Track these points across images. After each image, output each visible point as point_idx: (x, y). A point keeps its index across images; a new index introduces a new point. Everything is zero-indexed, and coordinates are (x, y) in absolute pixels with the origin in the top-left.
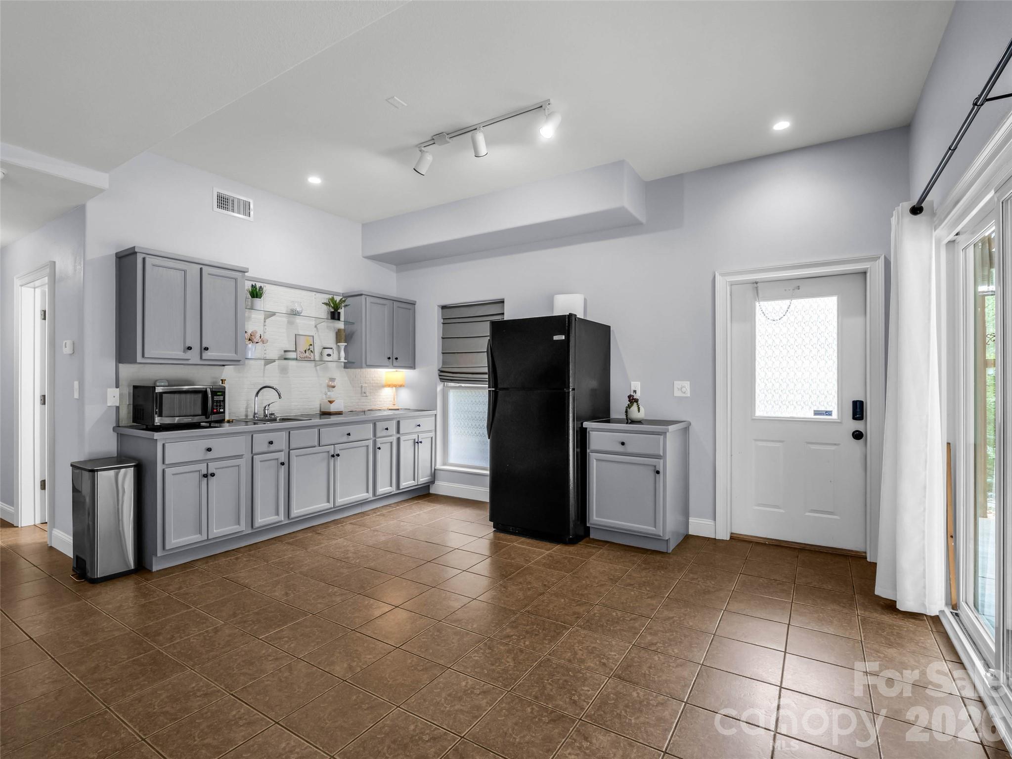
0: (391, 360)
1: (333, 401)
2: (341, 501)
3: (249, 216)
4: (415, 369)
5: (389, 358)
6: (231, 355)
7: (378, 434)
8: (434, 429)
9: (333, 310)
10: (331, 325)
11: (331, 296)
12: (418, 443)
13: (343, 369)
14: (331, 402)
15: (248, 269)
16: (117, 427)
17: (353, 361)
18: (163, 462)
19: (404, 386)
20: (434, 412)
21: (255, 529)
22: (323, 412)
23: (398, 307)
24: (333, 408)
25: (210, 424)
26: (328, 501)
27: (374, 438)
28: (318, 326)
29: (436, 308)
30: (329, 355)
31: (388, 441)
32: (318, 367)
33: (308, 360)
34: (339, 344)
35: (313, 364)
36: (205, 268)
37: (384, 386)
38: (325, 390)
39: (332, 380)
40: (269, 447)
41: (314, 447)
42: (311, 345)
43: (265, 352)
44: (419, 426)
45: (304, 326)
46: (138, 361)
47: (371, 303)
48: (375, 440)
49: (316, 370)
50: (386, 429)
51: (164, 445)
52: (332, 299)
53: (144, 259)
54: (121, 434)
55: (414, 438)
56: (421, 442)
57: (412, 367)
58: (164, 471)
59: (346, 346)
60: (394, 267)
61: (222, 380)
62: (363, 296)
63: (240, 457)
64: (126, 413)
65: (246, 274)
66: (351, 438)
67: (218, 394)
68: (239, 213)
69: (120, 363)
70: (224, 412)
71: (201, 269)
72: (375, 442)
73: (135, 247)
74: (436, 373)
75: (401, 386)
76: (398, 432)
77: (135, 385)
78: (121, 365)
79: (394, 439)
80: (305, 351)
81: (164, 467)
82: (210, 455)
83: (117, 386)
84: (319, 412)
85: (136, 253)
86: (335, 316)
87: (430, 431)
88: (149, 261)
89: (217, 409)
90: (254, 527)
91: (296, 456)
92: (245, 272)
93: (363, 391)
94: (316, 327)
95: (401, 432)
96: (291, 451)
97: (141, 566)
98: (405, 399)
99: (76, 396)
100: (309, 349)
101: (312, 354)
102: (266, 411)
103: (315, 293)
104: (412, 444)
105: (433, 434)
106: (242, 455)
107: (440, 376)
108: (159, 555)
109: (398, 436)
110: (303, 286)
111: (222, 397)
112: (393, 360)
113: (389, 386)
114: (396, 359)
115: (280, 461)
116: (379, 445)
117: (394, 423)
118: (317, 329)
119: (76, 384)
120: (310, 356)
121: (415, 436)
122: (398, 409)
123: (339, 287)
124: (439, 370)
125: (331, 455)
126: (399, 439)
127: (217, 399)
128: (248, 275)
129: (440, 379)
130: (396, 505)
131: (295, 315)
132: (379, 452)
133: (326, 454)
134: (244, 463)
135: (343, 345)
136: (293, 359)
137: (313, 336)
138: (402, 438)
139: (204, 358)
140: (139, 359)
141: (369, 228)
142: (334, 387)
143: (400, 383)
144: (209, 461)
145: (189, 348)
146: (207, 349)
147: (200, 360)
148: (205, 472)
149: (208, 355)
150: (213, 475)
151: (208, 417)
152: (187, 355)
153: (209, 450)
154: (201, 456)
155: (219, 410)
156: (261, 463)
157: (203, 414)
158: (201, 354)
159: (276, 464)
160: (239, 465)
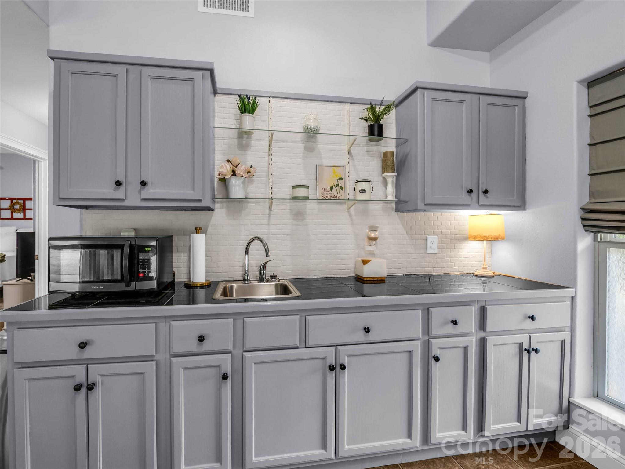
0: (474, 195)
1: (370, 261)
2: (351, 448)
3: (249, 11)
4: (525, 209)
5: (470, 191)
7: (435, 331)
8: (569, 325)
9: (372, 123)
10: (375, 148)
12: (528, 351)
13: (394, 213)
14: (365, 262)
18: (13, 360)
19: (502, 239)
20: (569, 292)
23: (490, 104)
24: (368, 272)
26: (324, 446)
27: (427, 338)
28: (351, 151)
29: (575, 85)
30: (363, 191)
31: (460, 345)
32: (352, 211)
33: (336, 200)
34: (384, 175)
35: (344, 206)
36: (145, 70)
37: (467, 238)
38: (360, 244)
39: (373, 228)
41: (294, 348)
42: (341, 179)
43: (271, 191)
44: (532, 318)
45: (330, 153)
47: (434, 100)
48: (428, 340)
49: (350, 215)
50: (452, 322)
55: (521, 342)
56: (536, 351)
57: (518, 206)
58: (13, 373)
59: (397, 177)
62: (419, 92)
63: (144, 358)
66: (372, 337)
68: (234, 8)
71: (141, 71)
72: (427, 346)
74: (575, 215)
75: (497, 239)
76: (482, 326)
79: (473, 342)
80: (332, 188)
81: (14, 366)
86: (375, 132)
87: (560, 330)
88: (66, 67)
89: (143, 272)
91: (257, 363)
93: (429, 245)
94: (349, 152)
95: (490, 326)
96: (245, 354)
100: (338, 185)
101: (342, 192)
103: (348, 105)
104: (517, 350)
105: (566, 336)
107: (583, 219)
109: (482, 334)
112: (478, 195)
113: (475, 238)
114: (486, 192)
115: (223, 371)
116: (436, 352)
117: (473, 311)
118: (352, 155)
120: (339, 195)
121: (524, 339)
124: (582, 209)
125: (328, 364)
126: (483, 343)
127: (144, 258)
129: (584, 226)
132: (436, 368)
133: (320, 362)
134: (153, 369)
135: (391, 176)
136: (311, 199)
137: (344, 166)
138: (491, 341)
139: (144, 197)
140: (56, 200)
142: (375, 239)
144: (87, 363)
145: (118, 184)
146: (143, 184)
147: (139, 200)
148: (81, 378)
149: (150, 192)
150: (91, 387)
151: (128, 285)
152: (120, 194)
153: (83, 345)
154: (73, 353)
155: (148, 275)
156: (187, 371)
157: (122, 280)
158: (140, 190)
159: (213, 375)
160: (142, 373)
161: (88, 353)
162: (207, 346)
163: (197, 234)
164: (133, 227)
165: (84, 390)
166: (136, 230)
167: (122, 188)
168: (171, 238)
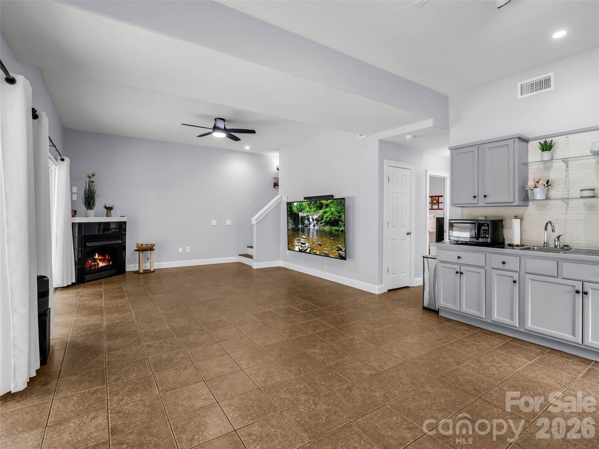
3: (550, 87)
6: (507, 200)
36: (484, 145)
40: (503, 266)
41: (555, 277)
43: (568, 193)
51: (438, 250)
58: (438, 264)
63: (481, 267)
67: (485, 225)
68: (540, 89)
71: (479, 147)
81: (438, 261)
88: (455, 152)
89: (484, 235)
90: (492, 320)
111: (487, 227)
115: (514, 279)
125: (576, 290)
127: (484, 228)
133: (571, 288)
134: (484, 272)
139: (486, 202)
140: (451, 205)
144: (461, 265)
145: (475, 197)
146: (485, 196)
147: (484, 203)
148: (458, 270)
149: (488, 200)
150: (461, 273)
151: (477, 239)
152: (475, 201)
153: (459, 258)
154: (456, 260)
155: (486, 236)
156: (498, 276)
157: (475, 237)
158: (484, 200)
159: (511, 280)
160: (480, 273)
161: (460, 261)
162: (506, 267)
163: (515, 219)
164: (485, 215)
165: (459, 274)
166: (485, 217)
167: (476, 199)
168: (501, 221)
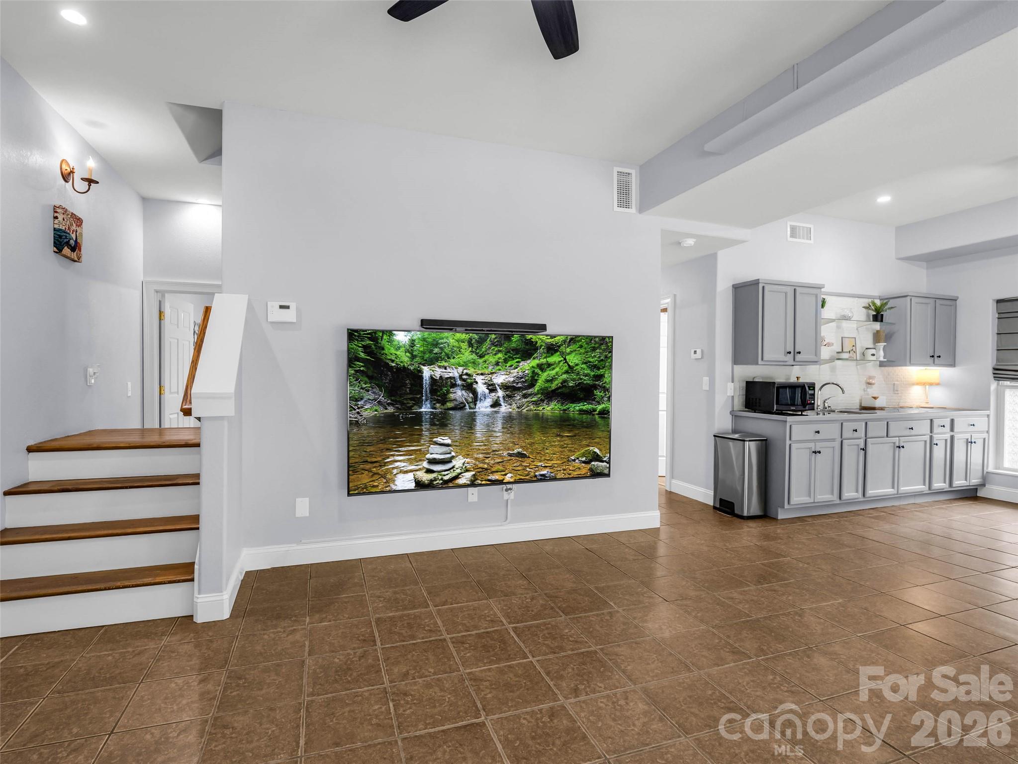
1: (878, 397)
2: (904, 489)
3: (810, 239)
4: (954, 367)
5: (932, 356)
6: (813, 358)
7: (935, 431)
8: (987, 430)
9: (875, 313)
10: (874, 326)
11: (870, 300)
12: (970, 442)
13: (878, 368)
14: (875, 398)
15: (824, 285)
16: (732, 413)
17: (893, 360)
18: (790, 439)
19: (939, 384)
20: (984, 412)
21: (843, 500)
22: (863, 407)
23: (941, 305)
24: (878, 403)
25: (802, 413)
26: (893, 488)
27: (931, 434)
28: (859, 329)
29: (990, 302)
30: (873, 355)
31: (922, 440)
32: (858, 366)
33: (852, 359)
34: (878, 344)
35: (854, 363)
36: (797, 289)
37: (914, 384)
38: (864, 386)
39: (870, 377)
40: (853, 433)
41: (883, 437)
42: (853, 346)
44: (973, 425)
45: (849, 329)
46: (759, 363)
47: (917, 303)
48: (932, 436)
49: (857, 368)
50: (942, 426)
51: (791, 426)
52: (874, 304)
53: (763, 287)
54: (735, 416)
55: (967, 438)
57: (952, 365)
58: (790, 445)
59: (885, 346)
60: (925, 264)
61: (797, 378)
62: (909, 298)
63: (833, 440)
64: (739, 402)
65: (822, 289)
66: (913, 432)
67: (811, 388)
68: (803, 238)
69: (735, 364)
70: (814, 403)
71: (795, 289)
73: (759, 279)
74: (990, 371)
75: (931, 384)
77: (747, 380)
78: (735, 366)
80: (850, 352)
81: (790, 442)
82: (818, 436)
83: (733, 382)
84: (858, 407)
85: (759, 283)
86: (878, 317)
87: (983, 432)
88: (767, 288)
90: (842, 499)
91: (872, 444)
92: (821, 288)
93: (895, 389)
94: (857, 329)
95: (956, 430)
96: (868, 439)
97: (766, 515)
98: (939, 397)
99: (706, 387)
100: (852, 350)
101: (855, 354)
102: (826, 404)
104: (966, 443)
105: (985, 435)
106: (834, 439)
107: (994, 374)
108: (785, 508)
109: (952, 433)
110: (852, 294)
112: (934, 358)
113: (918, 384)
114: (939, 357)
116: (935, 441)
117: (949, 420)
118: (858, 331)
119: (706, 379)
120: (853, 356)
121: (968, 436)
122: (932, 408)
123: (876, 290)
124: (993, 368)
125: (897, 446)
126: (952, 438)
127: (810, 393)
128: (824, 291)
129: (994, 377)
130: (948, 502)
131: (847, 320)
132: (935, 448)
134: (837, 444)
135: (881, 345)
136: (847, 359)
137: (855, 338)
139: (797, 359)
140: (760, 362)
141: (902, 231)
142: (871, 384)
143: (937, 381)
144: (816, 441)
146: (799, 353)
148: (815, 449)
151: (804, 407)
155: (811, 402)
156: (849, 447)
157: (802, 405)
167: (790, 355)
